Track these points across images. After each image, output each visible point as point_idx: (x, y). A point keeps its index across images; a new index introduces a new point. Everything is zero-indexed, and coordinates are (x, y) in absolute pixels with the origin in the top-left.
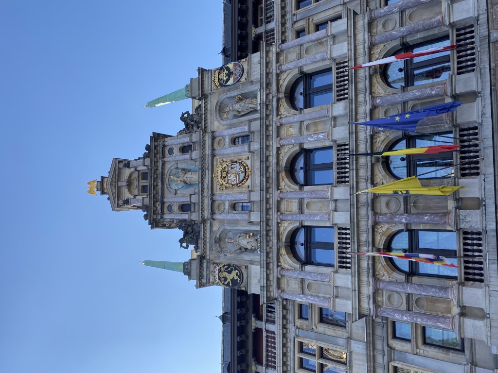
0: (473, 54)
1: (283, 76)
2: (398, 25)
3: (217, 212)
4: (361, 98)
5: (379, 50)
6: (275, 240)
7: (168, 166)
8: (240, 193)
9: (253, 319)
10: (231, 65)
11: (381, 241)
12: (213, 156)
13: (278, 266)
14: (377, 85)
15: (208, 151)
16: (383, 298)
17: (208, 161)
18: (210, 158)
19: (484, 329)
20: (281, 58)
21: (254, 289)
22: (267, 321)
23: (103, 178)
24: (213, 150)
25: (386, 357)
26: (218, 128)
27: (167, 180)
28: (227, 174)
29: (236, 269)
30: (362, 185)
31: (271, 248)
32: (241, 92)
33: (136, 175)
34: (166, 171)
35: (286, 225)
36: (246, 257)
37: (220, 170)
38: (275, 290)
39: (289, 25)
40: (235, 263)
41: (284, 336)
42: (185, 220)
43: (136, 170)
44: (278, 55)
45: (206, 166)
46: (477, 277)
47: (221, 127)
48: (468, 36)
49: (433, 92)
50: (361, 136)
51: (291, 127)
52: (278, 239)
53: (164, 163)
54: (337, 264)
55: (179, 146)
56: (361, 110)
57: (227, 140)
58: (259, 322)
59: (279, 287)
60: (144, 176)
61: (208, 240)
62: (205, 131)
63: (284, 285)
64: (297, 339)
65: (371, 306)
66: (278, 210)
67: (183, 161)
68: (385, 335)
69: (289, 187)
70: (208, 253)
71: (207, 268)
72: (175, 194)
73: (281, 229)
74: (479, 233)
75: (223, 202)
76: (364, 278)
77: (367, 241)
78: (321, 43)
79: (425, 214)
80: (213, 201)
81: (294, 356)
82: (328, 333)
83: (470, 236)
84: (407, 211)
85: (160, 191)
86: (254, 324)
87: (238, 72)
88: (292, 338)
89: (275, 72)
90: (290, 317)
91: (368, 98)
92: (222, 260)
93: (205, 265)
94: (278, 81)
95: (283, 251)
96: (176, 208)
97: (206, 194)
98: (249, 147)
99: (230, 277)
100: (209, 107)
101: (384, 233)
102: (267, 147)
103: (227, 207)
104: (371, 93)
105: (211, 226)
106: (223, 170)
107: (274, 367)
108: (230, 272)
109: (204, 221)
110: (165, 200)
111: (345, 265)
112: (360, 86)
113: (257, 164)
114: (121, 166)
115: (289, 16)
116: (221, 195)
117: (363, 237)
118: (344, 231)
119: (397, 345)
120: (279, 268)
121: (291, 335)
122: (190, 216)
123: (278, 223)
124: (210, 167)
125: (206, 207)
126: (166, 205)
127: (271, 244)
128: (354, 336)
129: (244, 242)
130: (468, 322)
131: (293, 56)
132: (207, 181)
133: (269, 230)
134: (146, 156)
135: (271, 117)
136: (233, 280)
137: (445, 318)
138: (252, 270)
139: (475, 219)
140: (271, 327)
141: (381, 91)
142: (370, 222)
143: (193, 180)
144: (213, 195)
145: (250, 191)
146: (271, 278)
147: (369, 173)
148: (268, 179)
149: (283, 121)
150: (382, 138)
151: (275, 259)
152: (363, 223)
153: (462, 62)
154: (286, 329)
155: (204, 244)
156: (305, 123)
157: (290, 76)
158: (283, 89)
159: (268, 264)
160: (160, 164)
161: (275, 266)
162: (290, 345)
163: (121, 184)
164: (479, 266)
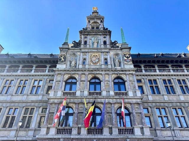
0: (124, 133)
1: (125, 76)
2: (137, 112)
3: (83, 53)
4: (115, 100)
5: (129, 106)
6: (73, 73)
7: (100, 36)
8: (89, 61)
9: (50, 65)
10: (131, 58)
11: (70, 105)
12: (102, 52)
13: (65, 74)
14: (118, 105)
15: (103, 50)
16: (53, 105)
17: (100, 51)
18: (101, 51)
19: (43, 133)
20: (131, 75)
21: (58, 66)
22: (49, 70)
23: (98, 13)
24: (103, 52)
25: (37, 106)
26: (111, 54)
27: (95, 36)
28: (95, 57)
29: (65, 60)
30: (88, 100)
31: (70, 72)
32: (121, 62)
33: (98, 25)
34: (98, 36)
35: (77, 76)
36: (68, 63)
37: (97, 54)
38: (58, 73)
39: (143, 77)
40: (67, 60)
41: (44, 75)
42: (81, 43)
43: (100, 25)
44: (132, 74)
45: (98, 50)
46: (58, 132)
47: (111, 55)
48: (130, 132)
49: (114, 122)
50: (103, 100)
51: (108, 78)
52: (73, 74)
53: (101, 35)
54: (65, 92)
55: (106, 40)
56: (111, 100)
57: (106, 57)
58: (49, 67)
59: (58, 74)
60: (98, 28)
61: (74, 51)
62: (110, 49)
63: (59, 75)
64: (43, 79)
65: (51, 102)
66: (82, 74)
67: (101, 42)
68: (43, 106)
69: (89, 77)
70: (70, 51)
72: (90, 39)
73: (76, 75)
74: (71, 133)
75: (86, 56)
76: (60, 100)
77: (70, 101)
78: (134, 88)
79: (77, 118)
80: (86, 52)
81: (38, 78)
82: (45, 89)
83: (70, 131)
84: (79, 113)
85: (91, 34)
86: (48, 66)
87: (128, 61)
88: (43, 78)
89: (126, 73)
90: (50, 77)
91: (114, 102)
92: (68, 55)
93: (66, 50)
94: (123, 74)
95: (69, 75)
96: (86, 39)
97: (89, 50)
98: (103, 64)
99: (62, 58)
100: (118, 51)
101: (73, 106)
102: (102, 70)
103: (85, 57)
104: (115, 103)
105: (79, 52)
106: (96, 56)
107: (35, 72)
108: (64, 58)
109: (80, 49)
110: (88, 36)
111: (64, 94)
112: (118, 100)
113: (97, 67)
114: (101, 19)
115: (146, 77)
116: (88, 55)
117: (72, 100)
118: (74, 94)
119: (41, 109)
120: (64, 74)
121: (44, 77)
122: (82, 45)
123: (78, 74)
124: (98, 51)
125: (85, 50)
126: (87, 36)
127: (72, 72)
128: (44, 97)
129: (73, 63)
130: (45, 129)
131: (131, 79)
132: (93, 50)
133: (76, 71)
134: (104, 28)
135: (112, 71)
136: (61, 59)
137: (47, 123)
138: (64, 65)
139: (74, 132)
140: (47, 71)
141: (116, 106)
142: (76, 102)
143: (94, 45)
144: (89, 52)
145: (89, 65)
146: (61, 72)
147: (91, 102)
148: (92, 71)
149: (110, 76)
150: (102, 106)
151: (67, 73)
152: (76, 100)
153: (122, 130)
154: (46, 76)
155: (73, 50)
156: (109, 83)
157: (124, 78)
158: (121, 75)
159: (65, 70)
160: (101, 34)
161: (65, 73)
162: (41, 77)
163: (95, 19)
164: (62, 133)
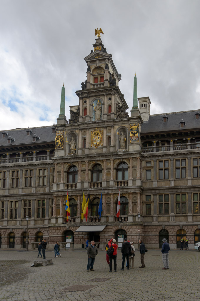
1: (128, 160)
2: (134, 201)
5: (128, 195)
7: (103, 98)
8: (89, 143)
14: (117, 195)
15: (106, 124)
16: (58, 198)
17: (102, 125)
19: (53, 223)
20: (134, 159)
21: (56, 154)
22: (50, 156)
24: (106, 127)
25: (47, 198)
26: (115, 129)
27: (97, 98)
28: (96, 135)
29: (62, 144)
30: (88, 192)
31: (69, 159)
33: (103, 72)
34: (101, 97)
36: (67, 148)
39: (153, 158)
40: (65, 142)
42: (80, 112)
44: (136, 158)
45: (100, 124)
48: (125, 220)
50: (102, 191)
51: (110, 164)
52: (73, 162)
53: (104, 95)
55: (111, 104)
57: (110, 134)
59: (58, 163)
61: (72, 128)
62: (114, 121)
63: (59, 165)
64: (47, 168)
65: (55, 195)
66: (82, 162)
67: (104, 108)
68: (52, 197)
69: (90, 165)
71: (61, 129)
72: (91, 105)
73: (76, 163)
75: (86, 135)
77: (72, 194)
78: (136, 175)
80: (86, 129)
81: (42, 167)
82: (50, 179)
84: (81, 204)
85: (91, 95)
86: (48, 151)
87: (134, 138)
89: (129, 157)
91: (113, 193)
92: (65, 136)
94: (126, 158)
96: (85, 106)
97: (89, 125)
98: (105, 147)
99: (59, 141)
102: (103, 156)
103: (84, 137)
105: (77, 129)
106: (98, 134)
107: (36, 160)
109: (78, 125)
110: (88, 99)
113: (99, 151)
114: (107, 60)
115: (157, 158)
116: (88, 133)
118: (76, 185)
119: (51, 201)
120: (64, 163)
122: (81, 117)
124: (99, 126)
125: (84, 126)
126: (86, 100)
127: (71, 159)
130: (54, 219)
131: (135, 163)
132: (94, 125)
133: (75, 159)
135: (113, 156)
136: (58, 143)
138: (62, 152)
139: (78, 221)
140: (48, 158)
142: (78, 194)
144: (89, 129)
145: (89, 149)
146: (60, 160)
148: (92, 157)
149: (112, 161)
151: (66, 161)
154: (49, 164)
156: (110, 170)
158: (124, 160)
159: (64, 159)
160: (103, 93)
163: (97, 62)
